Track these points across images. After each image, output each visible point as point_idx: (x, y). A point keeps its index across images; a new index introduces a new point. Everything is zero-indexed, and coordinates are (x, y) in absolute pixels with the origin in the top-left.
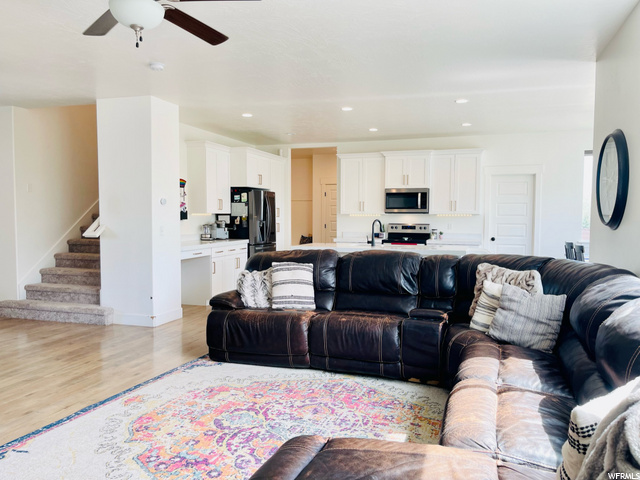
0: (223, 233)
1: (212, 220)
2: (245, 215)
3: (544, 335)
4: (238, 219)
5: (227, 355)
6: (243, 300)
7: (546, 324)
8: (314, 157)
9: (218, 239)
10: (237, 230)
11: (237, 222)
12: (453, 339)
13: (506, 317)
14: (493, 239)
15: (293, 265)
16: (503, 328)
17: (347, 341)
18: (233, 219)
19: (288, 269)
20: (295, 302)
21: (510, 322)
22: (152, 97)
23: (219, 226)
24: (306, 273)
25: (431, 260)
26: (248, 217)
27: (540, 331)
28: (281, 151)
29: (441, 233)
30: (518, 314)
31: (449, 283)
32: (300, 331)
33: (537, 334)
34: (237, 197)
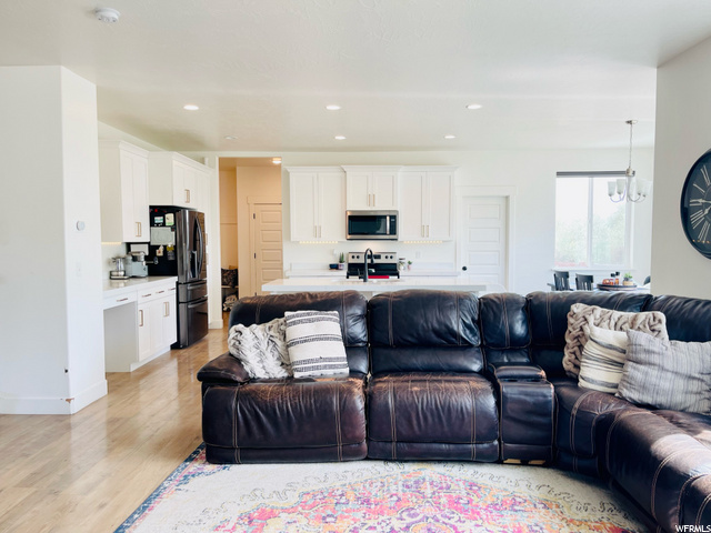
0: (140, 268)
1: (123, 252)
2: (171, 243)
3: (700, 393)
4: (161, 249)
5: (237, 453)
6: (247, 368)
7: (699, 379)
8: (238, 168)
9: (134, 277)
10: (160, 265)
11: (160, 252)
12: (577, 406)
13: (647, 374)
14: (464, 269)
15: (314, 314)
16: (643, 388)
17: (425, 418)
18: (153, 249)
19: (310, 321)
20: (325, 367)
21: (654, 380)
22: (63, 68)
23: (135, 259)
24: (329, 324)
25: (492, 301)
26: (175, 247)
27: (695, 389)
28: (207, 160)
29: (410, 263)
30: (663, 369)
31: (520, 329)
32: (354, 410)
33: (691, 393)
34: (158, 220)
